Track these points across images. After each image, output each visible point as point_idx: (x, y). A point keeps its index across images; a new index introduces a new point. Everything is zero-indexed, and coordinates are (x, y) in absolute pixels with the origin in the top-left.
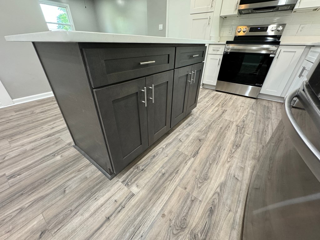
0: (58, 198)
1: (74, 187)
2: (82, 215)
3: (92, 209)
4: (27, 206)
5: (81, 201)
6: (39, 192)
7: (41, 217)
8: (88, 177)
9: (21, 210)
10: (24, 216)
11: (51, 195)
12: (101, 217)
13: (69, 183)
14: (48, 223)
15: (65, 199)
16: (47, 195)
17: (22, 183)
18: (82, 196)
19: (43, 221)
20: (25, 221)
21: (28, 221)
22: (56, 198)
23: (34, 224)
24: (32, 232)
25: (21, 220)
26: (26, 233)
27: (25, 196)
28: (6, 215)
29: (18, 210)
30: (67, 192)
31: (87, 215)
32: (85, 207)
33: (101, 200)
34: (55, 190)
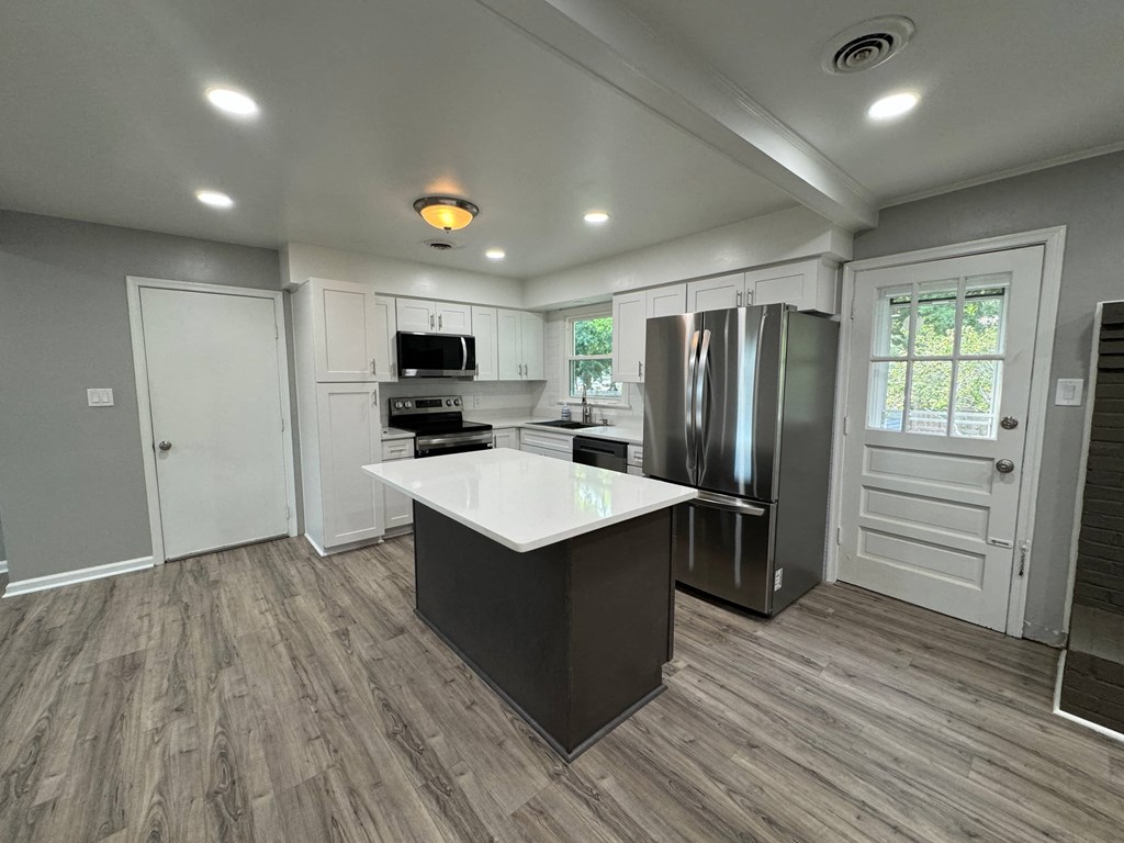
0: (705, 746)
1: (683, 731)
2: (723, 712)
3: (713, 702)
4: (722, 787)
5: (704, 716)
6: (698, 779)
7: (735, 758)
8: (661, 716)
9: (731, 791)
10: (739, 781)
11: (701, 758)
12: (721, 693)
13: (675, 740)
14: (740, 745)
15: (705, 737)
16: (701, 764)
17: (679, 825)
18: (696, 717)
19: (739, 752)
20: (744, 776)
21: (744, 770)
22: (704, 749)
23: (744, 762)
24: (755, 759)
25: (744, 781)
26: (757, 766)
27: (708, 801)
28: (741, 812)
29: (732, 798)
30: (692, 738)
31: (721, 706)
32: (713, 710)
33: (700, 695)
34: (689, 756)
